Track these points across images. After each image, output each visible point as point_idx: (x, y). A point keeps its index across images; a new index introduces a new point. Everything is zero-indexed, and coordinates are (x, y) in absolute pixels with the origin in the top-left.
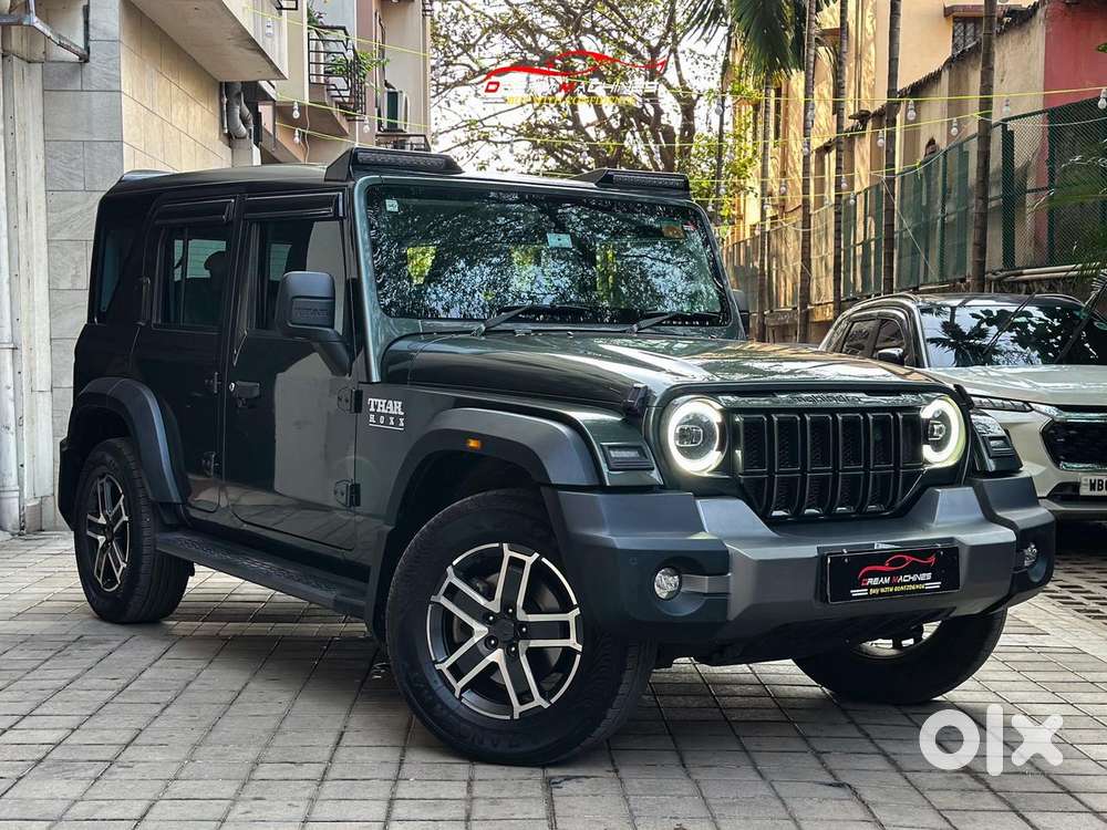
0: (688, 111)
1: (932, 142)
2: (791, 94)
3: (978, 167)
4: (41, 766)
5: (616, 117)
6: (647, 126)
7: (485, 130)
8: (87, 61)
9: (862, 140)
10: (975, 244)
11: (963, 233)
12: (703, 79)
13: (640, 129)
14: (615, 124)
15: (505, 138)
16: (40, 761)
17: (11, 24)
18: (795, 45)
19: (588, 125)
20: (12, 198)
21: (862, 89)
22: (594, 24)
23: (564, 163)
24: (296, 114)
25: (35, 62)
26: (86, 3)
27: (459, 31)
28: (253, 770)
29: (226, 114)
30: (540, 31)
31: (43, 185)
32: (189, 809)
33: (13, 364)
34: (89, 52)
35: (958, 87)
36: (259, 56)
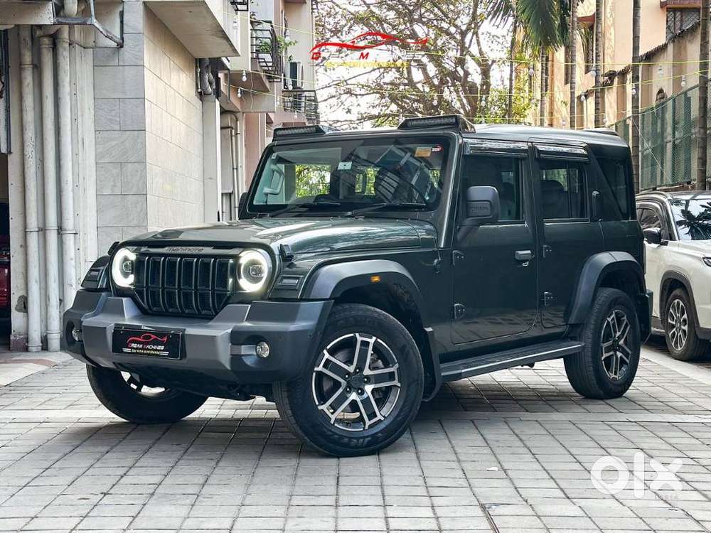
0: (485, 73)
1: (661, 91)
2: (555, 61)
3: (700, 108)
4: (155, 497)
5: (437, 77)
6: (458, 83)
7: (348, 87)
8: (122, 47)
9: (610, 90)
10: (699, 158)
11: (688, 151)
12: (497, 52)
13: (454, 85)
14: (436, 82)
15: (363, 92)
16: (152, 494)
17: (74, 24)
18: (560, 27)
19: (418, 82)
20: (75, 135)
21: (606, 58)
22: (421, 16)
23: (402, 107)
24: (244, 79)
25: (87, 48)
26: (121, 9)
27: (332, 23)
28: (290, 500)
29: (199, 80)
30: (385, 20)
31: (93, 126)
32: (258, 523)
33: (75, 244)
34: (123, 40)
35: (679, 56)
36: (225, 41)
